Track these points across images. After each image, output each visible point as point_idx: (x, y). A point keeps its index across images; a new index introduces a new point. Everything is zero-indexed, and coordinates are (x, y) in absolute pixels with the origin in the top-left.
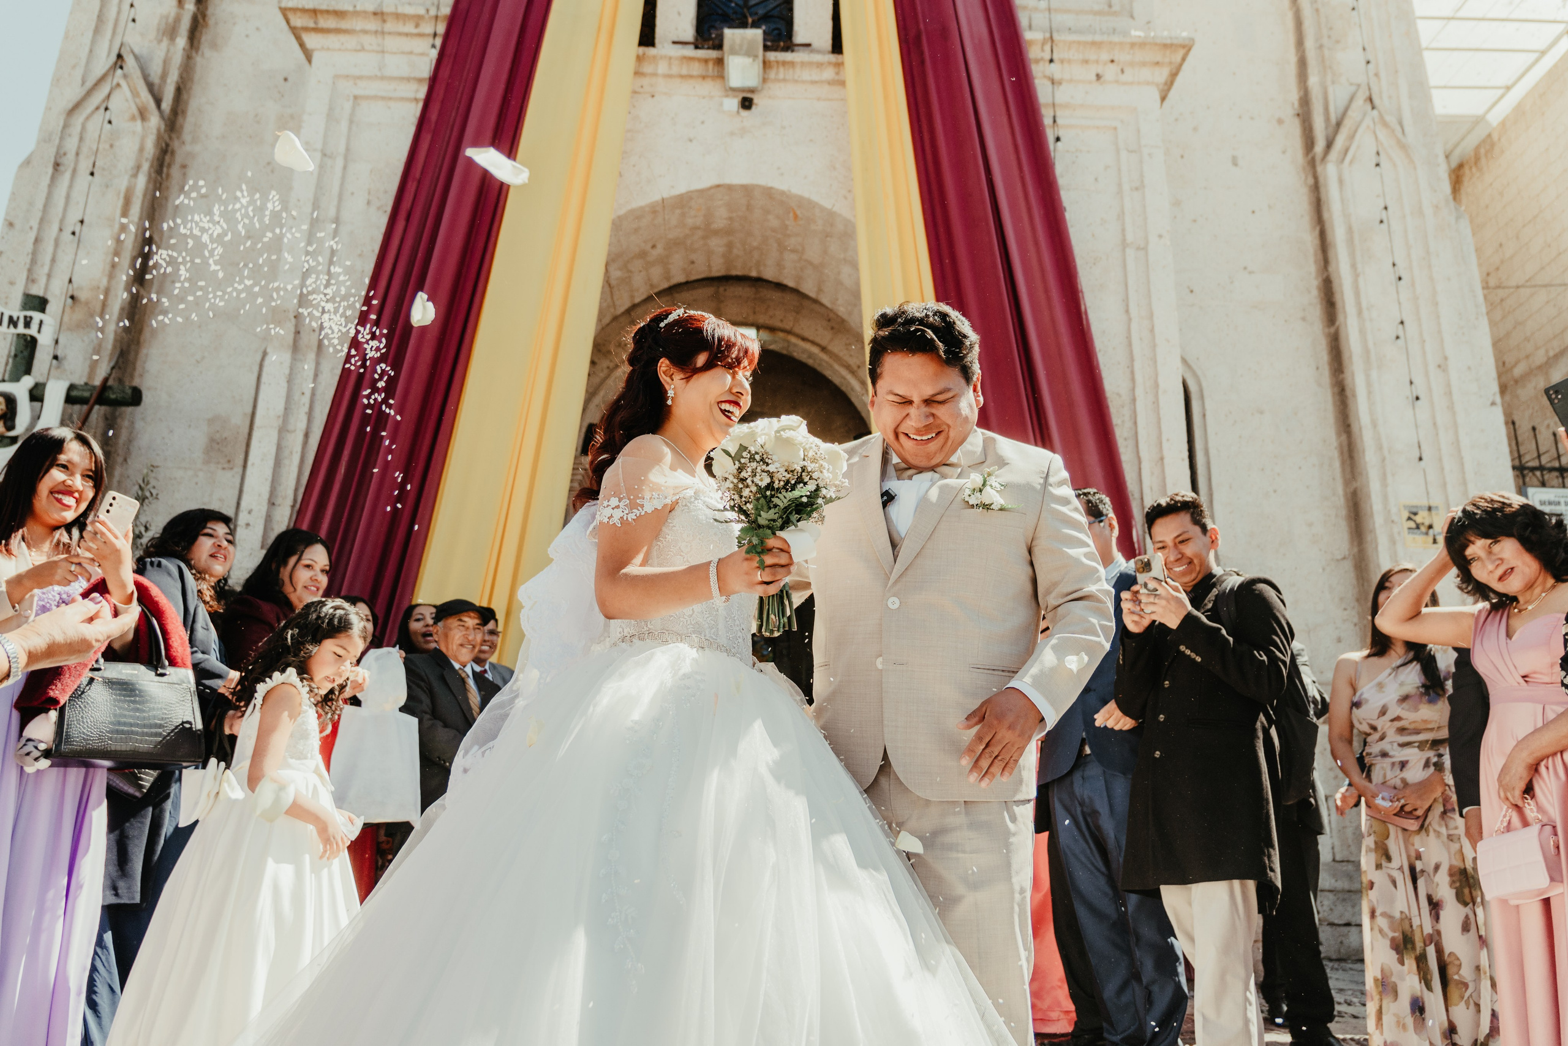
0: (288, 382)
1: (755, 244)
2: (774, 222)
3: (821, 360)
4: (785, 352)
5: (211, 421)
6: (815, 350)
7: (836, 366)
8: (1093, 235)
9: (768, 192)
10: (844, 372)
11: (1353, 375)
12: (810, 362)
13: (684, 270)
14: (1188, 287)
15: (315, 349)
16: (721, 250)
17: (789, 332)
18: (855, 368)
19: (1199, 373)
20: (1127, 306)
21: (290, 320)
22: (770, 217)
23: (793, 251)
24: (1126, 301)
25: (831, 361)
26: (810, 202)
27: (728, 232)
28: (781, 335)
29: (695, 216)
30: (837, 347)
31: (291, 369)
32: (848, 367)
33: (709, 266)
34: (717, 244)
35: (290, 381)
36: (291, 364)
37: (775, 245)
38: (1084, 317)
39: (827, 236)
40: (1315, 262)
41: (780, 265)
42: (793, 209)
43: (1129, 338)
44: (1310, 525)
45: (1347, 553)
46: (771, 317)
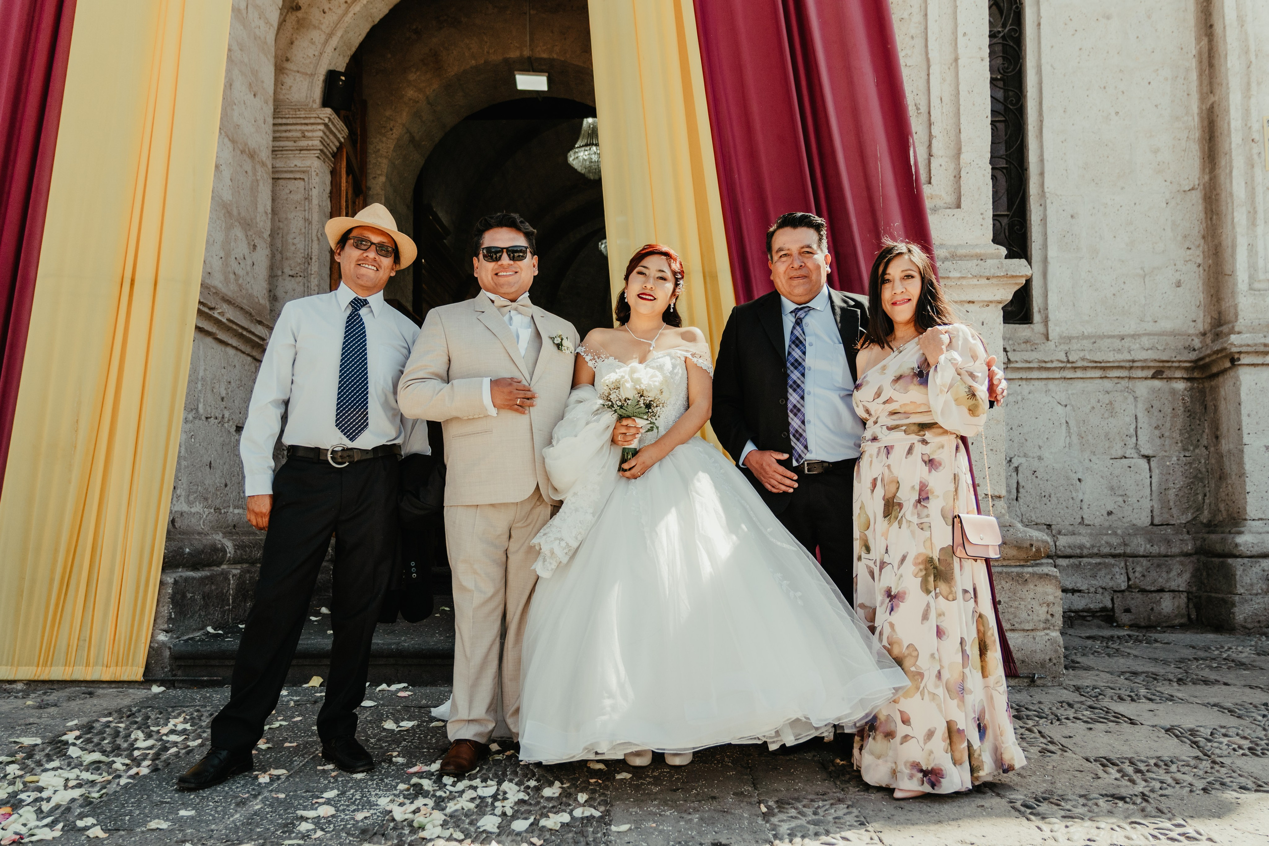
44: (1156, 151)
45: (1197, 183)
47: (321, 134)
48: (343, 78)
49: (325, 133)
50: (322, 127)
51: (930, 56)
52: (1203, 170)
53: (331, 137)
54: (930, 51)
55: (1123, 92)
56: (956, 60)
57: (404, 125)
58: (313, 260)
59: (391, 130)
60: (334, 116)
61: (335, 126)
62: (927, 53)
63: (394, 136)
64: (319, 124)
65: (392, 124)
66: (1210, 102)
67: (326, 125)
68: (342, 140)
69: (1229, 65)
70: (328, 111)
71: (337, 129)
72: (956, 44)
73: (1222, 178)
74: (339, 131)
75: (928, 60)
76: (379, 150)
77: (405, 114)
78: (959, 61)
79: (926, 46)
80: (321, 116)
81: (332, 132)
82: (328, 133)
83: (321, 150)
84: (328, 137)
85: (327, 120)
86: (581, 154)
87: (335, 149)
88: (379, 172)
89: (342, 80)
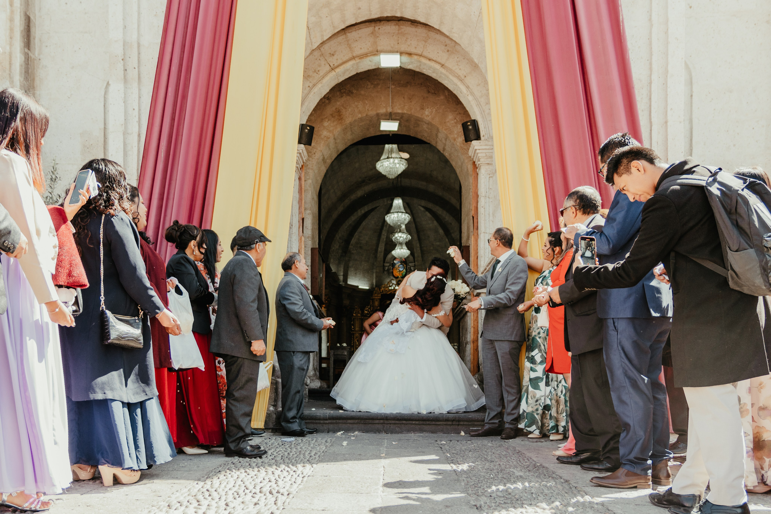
0: (124, 102)
3: (441, 73)
4: (417, 70)
6: (438, 67)
7: (451, 77)
10: (455, 80)
12: (434, 76)
15: (137, 81)
17: (421, 56)
18: (463, 77)
21: (120, 62)
25: (447, 74)
28: (415, 57)
30: (451, 64)
32: (458, 77)
33: (370, 11)
36: (124, 90)
41: (415, 8)
46: (409, 46)
47: (297, 158)
48: (308, 128)
50: (297, 155)
51: (652, 120)
53: (301, 160)
54: (652, 118)
56: (666, 122)
57: (321, 151)
58: (293, 226)
59: (314, 154)
60: (304, 148)
61: (303, 154)
62: (650, 119)
63: (316, 157)
65: (315, 150)
67: (300, 154)
68: (304, 161)
70: (302, 146)
72: (666, 114)
74: (304, 157)
75: (651, 123)
76: (308, 165)
77: (322, 144)
78: (668, 123)
79: (650, 115)
80: (298, 148)
82: (300, 158)
83: (297, 168)
84: (299, 160)
85: (301, 151)
86: (384, 163)
87: (301, 167)
88: (308, 177)
89: (307, 129)
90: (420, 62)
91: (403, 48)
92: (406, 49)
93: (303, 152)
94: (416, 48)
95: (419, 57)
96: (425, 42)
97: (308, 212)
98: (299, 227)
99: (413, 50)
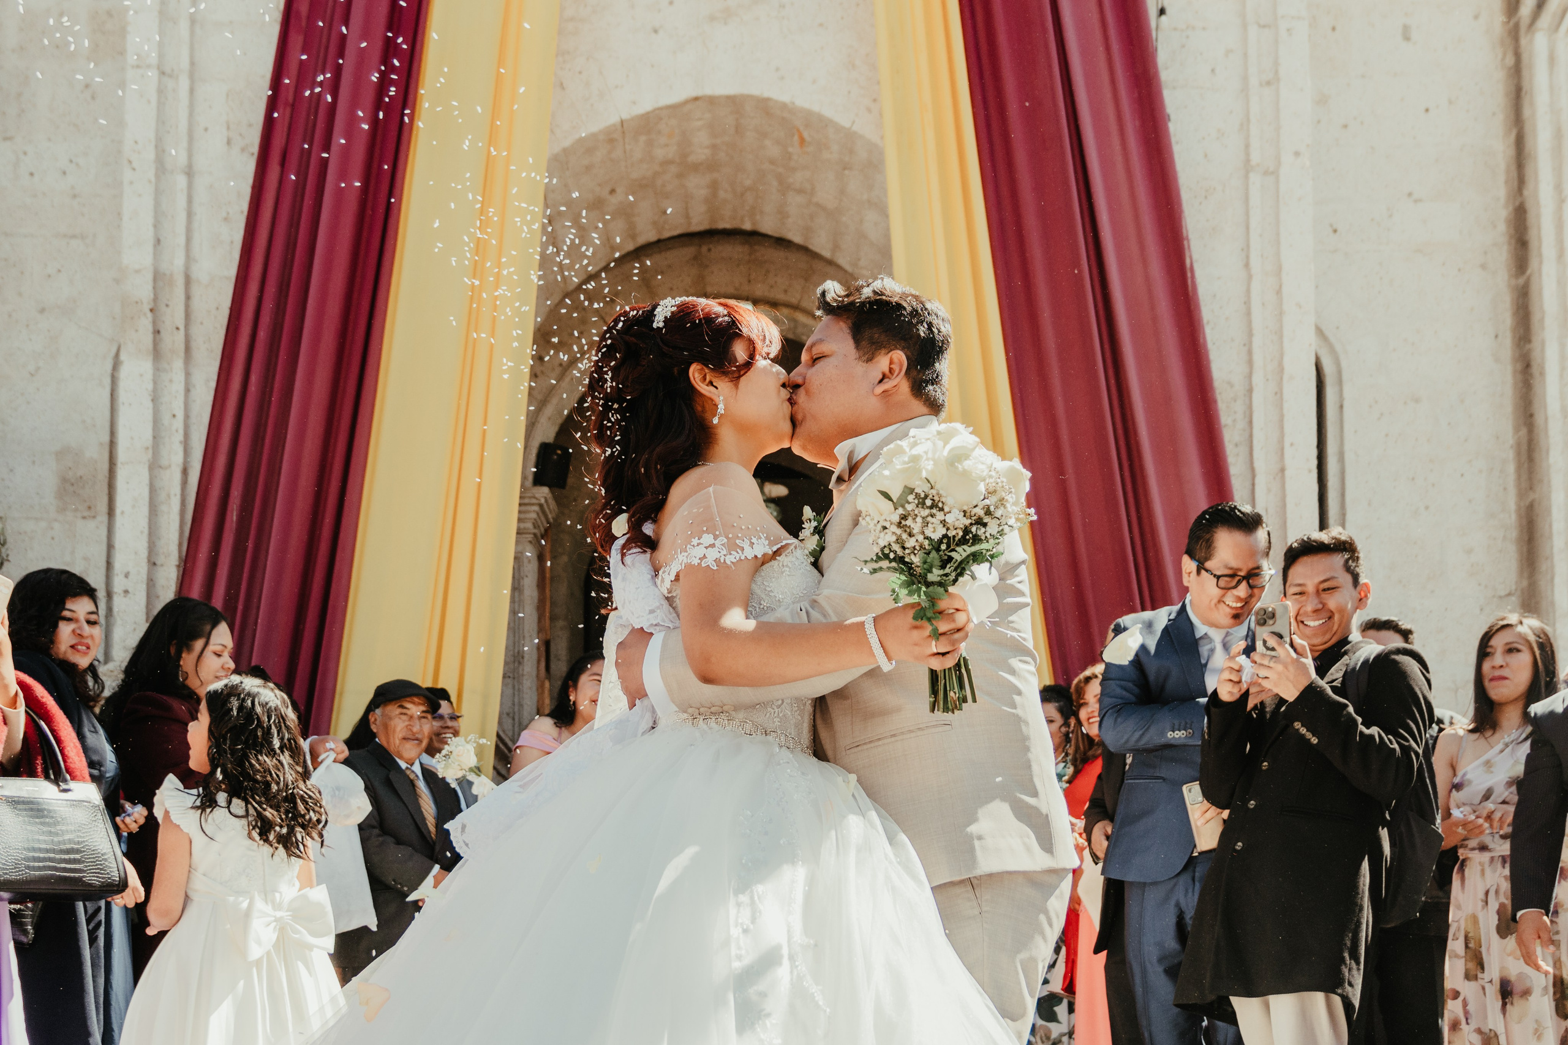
0: (153, 400)
1: (748, 183)
2: (773, 150)
5: (60, 455)
8: (1206, 156)
9: (764, 105)
11: (1543, 343)
13: (655, 223)
14: (1331, 226)
15: (182, 354)
16: (703, 192)
19: (1338, 347)
20: (1248, 257)
21: (145, 314)
22: (768, 142)
23: (800, 191)
24: (1246, 249)
26: (821, 118)
27: (711, 166)
29: (667, 145)
31: (155, 383)
33: (687, 217)
34: (698, 186)
35: (155, 399)
36: (154, 375)
37: (775, 183)
38: (1189, 275)
39: (845, 169)
40: (1506, 182)
41: (782, 214)
42: (798, 131)
43: (1247, 303)
44: (1469, 551)
45: (1514, 587)
46: (772, 287)
47: (534, 515)
48: (559, 452)
49: (538, 514)
50: (536, 508)
51: (1255, 465)
52: (1521, 572)
53: (543, 519)
54: (1255, 461)
55: (1433, 485)
60: (549, 496)
61: (548, 505)
62: (1251, 463)
64: (533, 504)
66: (1530, 500)
67: (541, 506)
68: (551, 520)
69: (1551, 460)
70: (545, 490)
71: (549, 509)
73: (1542, 583)
74: (551, 512)
78: (1286, 472)
80: (537, 495)
81: (544, 512)
82: (541, 514)
83: (535, 534)
84: (540, 518)
85: (543, 501)
87: (543, 531)
89: (557, 454)
90: (795, 321)
91: (760, 290)
92: (767, 294)
93: (546, 501)
94: (786, 291)
95: (792, 311)
96: (806, 280)
97: (561, 623)
98: (539, 661)
99: (781, 297)
